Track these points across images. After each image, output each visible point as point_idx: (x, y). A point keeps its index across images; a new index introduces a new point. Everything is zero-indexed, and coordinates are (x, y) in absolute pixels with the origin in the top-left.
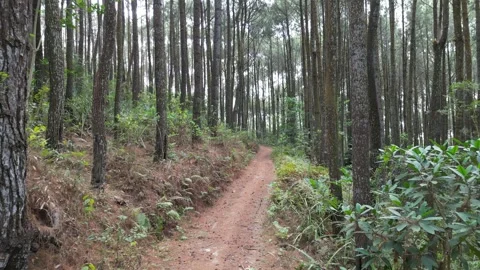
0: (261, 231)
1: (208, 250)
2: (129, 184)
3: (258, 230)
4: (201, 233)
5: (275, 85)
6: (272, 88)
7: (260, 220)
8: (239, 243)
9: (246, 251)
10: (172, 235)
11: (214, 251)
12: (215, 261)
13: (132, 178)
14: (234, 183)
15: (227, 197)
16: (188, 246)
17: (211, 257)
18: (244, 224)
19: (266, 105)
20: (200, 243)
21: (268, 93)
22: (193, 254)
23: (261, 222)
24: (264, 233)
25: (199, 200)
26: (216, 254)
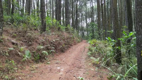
0: (85, 61)
1: (59, 68)
2: (26, 39)
3: (83, 61)
4: (57, 61)
5: (88, 22)
6: (87, 23)
7: (84, 57)
8: (75, 65)
9: (78, 69)
10: (43, 61)
11: (62, 68)
12: (61, 73)
13: (27, 37)
14: (74, 46)
15: (71, 50)
16: (49, 66)
17: (59, 71)
18: (77, 58)
19: (85, 29)
20: (56, 65)
21: (85, 25)
22: (51, 70)
23: (85, 58)
24: (86, 62)
25: (59, 49)
26: (62, 70)
